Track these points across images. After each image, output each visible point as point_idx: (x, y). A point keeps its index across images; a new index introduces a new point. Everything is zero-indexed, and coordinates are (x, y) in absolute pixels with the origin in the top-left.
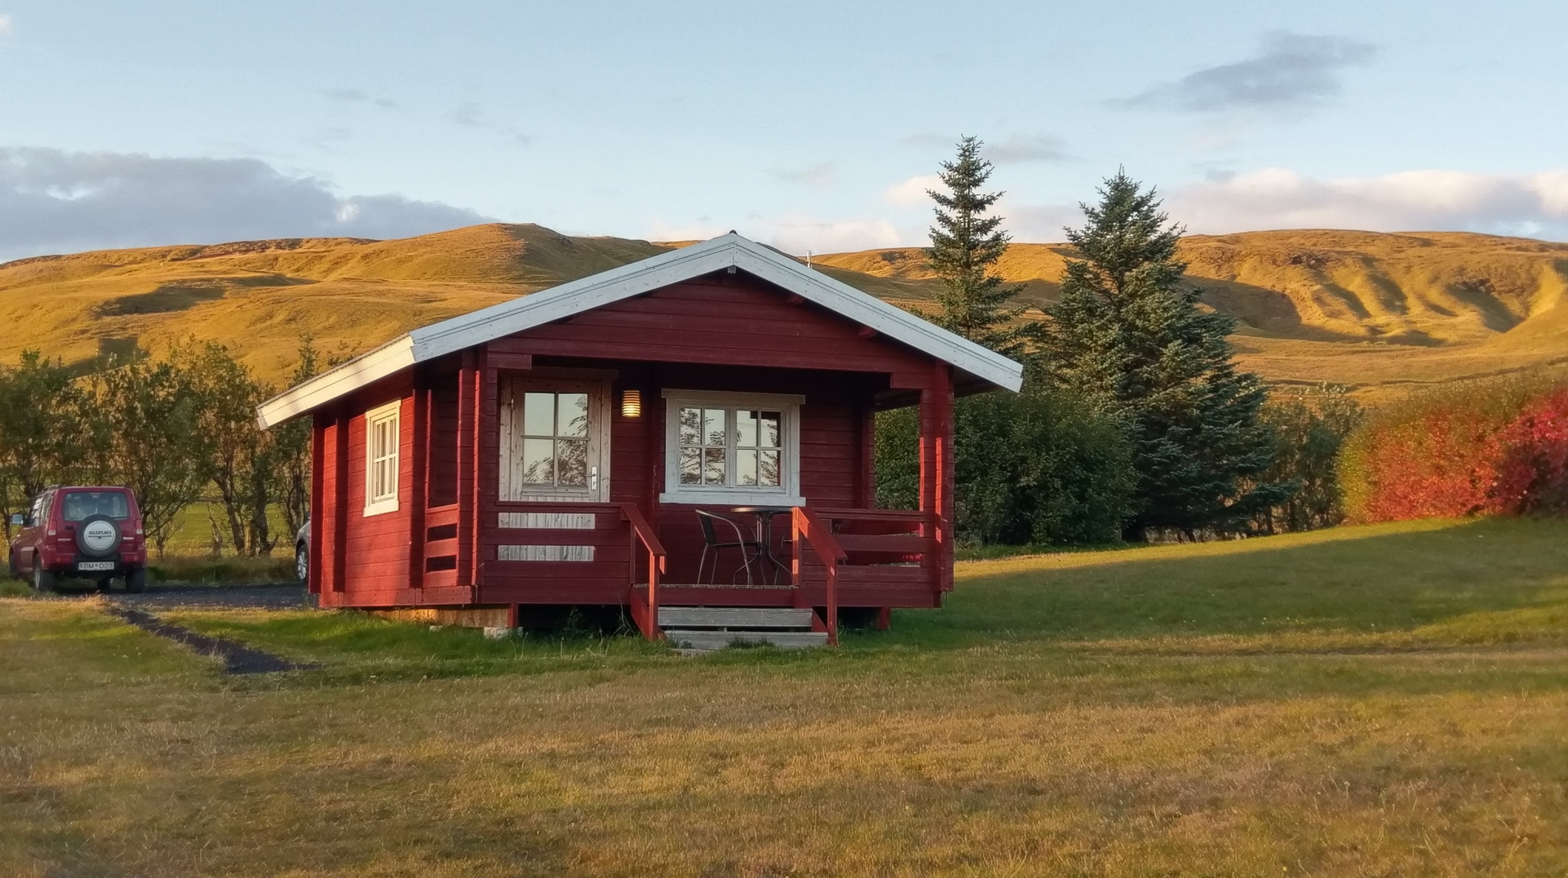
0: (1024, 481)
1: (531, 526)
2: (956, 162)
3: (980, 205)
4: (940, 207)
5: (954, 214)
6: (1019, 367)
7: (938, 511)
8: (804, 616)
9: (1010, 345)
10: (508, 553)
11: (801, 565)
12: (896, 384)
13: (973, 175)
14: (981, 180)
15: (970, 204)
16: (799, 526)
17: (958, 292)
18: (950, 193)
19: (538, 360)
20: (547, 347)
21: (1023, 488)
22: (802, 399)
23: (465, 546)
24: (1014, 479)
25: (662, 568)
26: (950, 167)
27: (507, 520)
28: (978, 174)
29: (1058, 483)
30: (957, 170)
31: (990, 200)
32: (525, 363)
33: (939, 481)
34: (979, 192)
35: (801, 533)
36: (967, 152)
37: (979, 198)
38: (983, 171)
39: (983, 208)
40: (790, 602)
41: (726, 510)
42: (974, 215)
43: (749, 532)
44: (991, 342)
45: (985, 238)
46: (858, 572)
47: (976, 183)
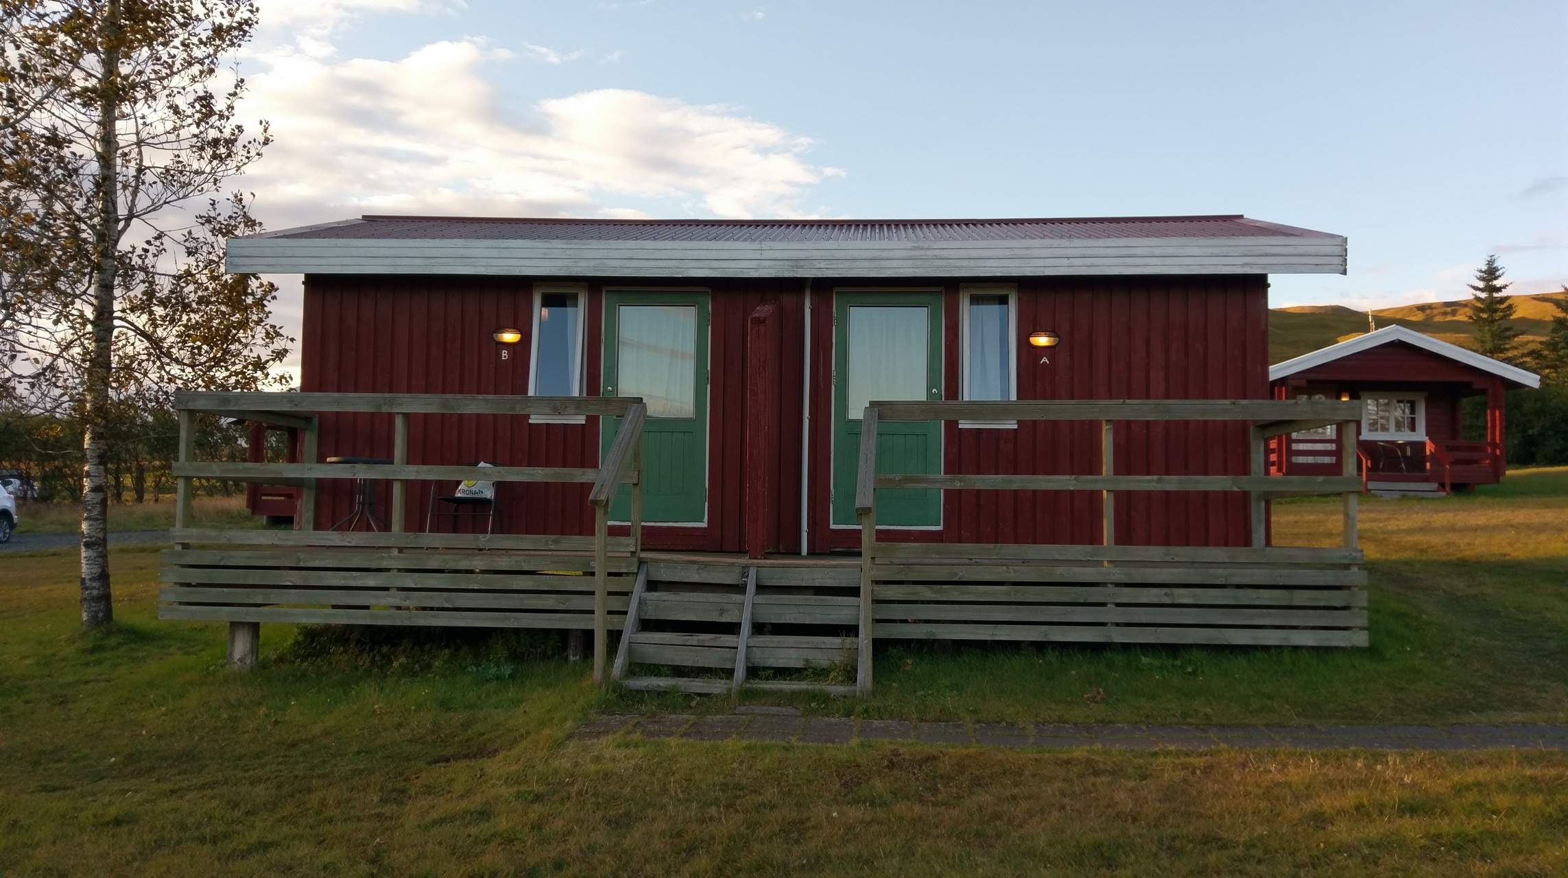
0: (1530, 432)
1: (1301, 449)
2: (1484, 268)
3: (1499, 289)
4: (1475, 292)
5: (1483, 295)
6: (1539, 377)
7: (1498, 441)
8: (1435, 486)
9: (1518, 362)
10: (1296, 460)
11: (1431, 465)
12: (1475, 386)
13: (1494, 274)
14: (1499, 276)
15: (1492, 289)
16: (1430, 448)
17: (1486, 335)
18: (1481, 285)
19: (1309, 382)
20: (1313, 376)
21: (1530, 436)
22: (1426, 394)
23: (1280, 456)
24: (1524, 431)
25: (1369, 465)
26: (1481, 271)
27: (1295, 447)
28: (1497, 273)
29: (1551, 433)
30: (1484, 272)
31: (1505, 287)
32: (1304, 383)
33: (1498, 428)
34: (1498, 283)
35: (1431, 451)
36: (1490, 263)
37: (1498, 286)
38: (1500, 272)
39: (1501, 291)
40: (1426, 480)
41: (1393, 443)
42: (1495, 295)
43: (1404, 451)
44: (1508, 361)
45: (1502, 306)
46: (1459, 468)
47: (1496, 278)
